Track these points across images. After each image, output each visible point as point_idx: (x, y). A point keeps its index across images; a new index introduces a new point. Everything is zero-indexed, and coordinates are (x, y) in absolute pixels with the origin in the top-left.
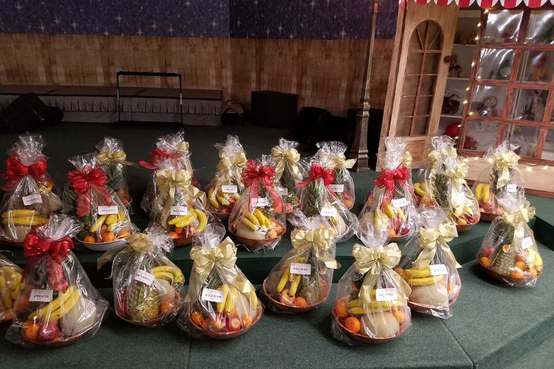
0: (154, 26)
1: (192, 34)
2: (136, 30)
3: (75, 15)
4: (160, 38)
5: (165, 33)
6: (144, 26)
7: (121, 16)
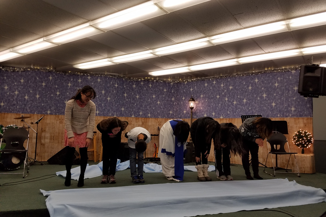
0: (141, 113)
1: (160, 117)
3: (99, 107)
4: (143, 118)
5: (146, 116)
6: (135, 113)
7: (124, 108)
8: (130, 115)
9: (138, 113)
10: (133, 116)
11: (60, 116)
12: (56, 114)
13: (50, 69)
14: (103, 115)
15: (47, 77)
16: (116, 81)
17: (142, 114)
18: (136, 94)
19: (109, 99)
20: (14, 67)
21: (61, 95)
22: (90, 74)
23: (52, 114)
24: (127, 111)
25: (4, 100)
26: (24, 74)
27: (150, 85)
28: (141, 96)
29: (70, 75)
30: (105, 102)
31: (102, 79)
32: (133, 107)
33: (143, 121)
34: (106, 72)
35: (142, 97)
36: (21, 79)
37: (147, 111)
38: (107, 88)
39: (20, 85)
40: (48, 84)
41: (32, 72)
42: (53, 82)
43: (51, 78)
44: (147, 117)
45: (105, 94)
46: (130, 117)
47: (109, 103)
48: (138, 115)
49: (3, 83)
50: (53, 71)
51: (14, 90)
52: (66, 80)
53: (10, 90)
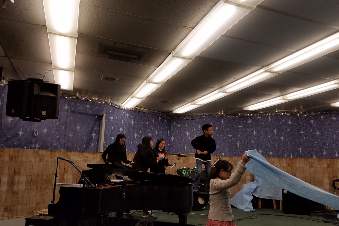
0: (325, 153)
2: (312, 156)
3: (272, 148)
4: (329, 160)
5: (332, 157)
6: (317, 153)
7: (302, 147)
8: (310, 156)
9: (320, 154)
10: (314, 157)
11: (234, 157)
12: (229, 156)
13: (221, 114)
14: (278, 157)
15: (220, 122)
16: (288, 118)
17: (326, 155)
18: (316, 130)
19: (282, 138)
20: (193, 116)
21: (232, 137)
22: (260, 114)
23: (226, 156)
24: (305, 151)
25: (187, 144)
26: (200, 120)
27: (334, 118)
28: (322, 132)
29: (240, 117)
30: (279, 142)
31: (273, 117)
32: (313, 146)
33: (329, 162)
34: (277, 110)
35: (324, 133)
36: (198, 126)
37: (333, 150)
38: (279, 127)
39: (198, 131)
40: (221, 127)
41: (206, 119)
42: (225, 125)
43: (222, 122)
44: (334, 157)
45: (278, 133)
46: (310, 158)
47: (283, 142)
48: (321, 156)
49: (185, 129)
50: (224, 115)
51: (193, 135)
52: (236, 122)
53: (190, 136)
